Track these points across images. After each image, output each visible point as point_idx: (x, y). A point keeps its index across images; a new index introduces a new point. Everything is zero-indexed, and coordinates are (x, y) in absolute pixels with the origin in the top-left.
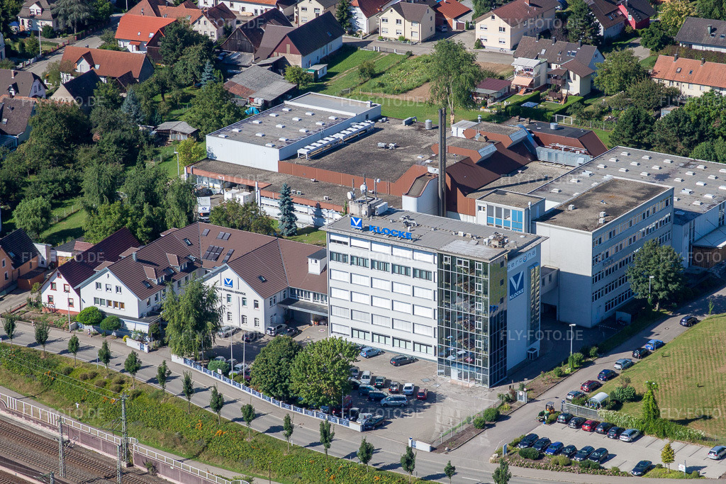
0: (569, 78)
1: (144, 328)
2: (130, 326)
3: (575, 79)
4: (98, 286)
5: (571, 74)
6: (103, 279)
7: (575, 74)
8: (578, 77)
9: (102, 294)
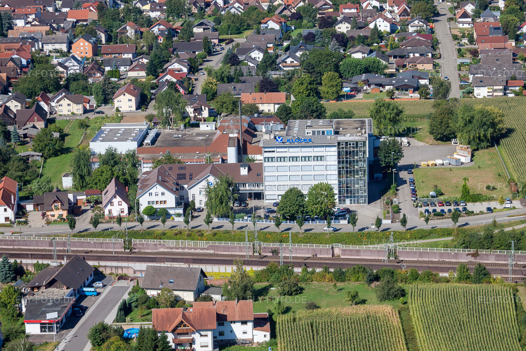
0: (202, 109)
1: (181, 211)
2: (171, 212)
3: (205, 109)
4: (150, 194)
5: (203, 107)
6: (153, 191)
7: (205, 107)
8: (207, 108)
9: (154, 198)
